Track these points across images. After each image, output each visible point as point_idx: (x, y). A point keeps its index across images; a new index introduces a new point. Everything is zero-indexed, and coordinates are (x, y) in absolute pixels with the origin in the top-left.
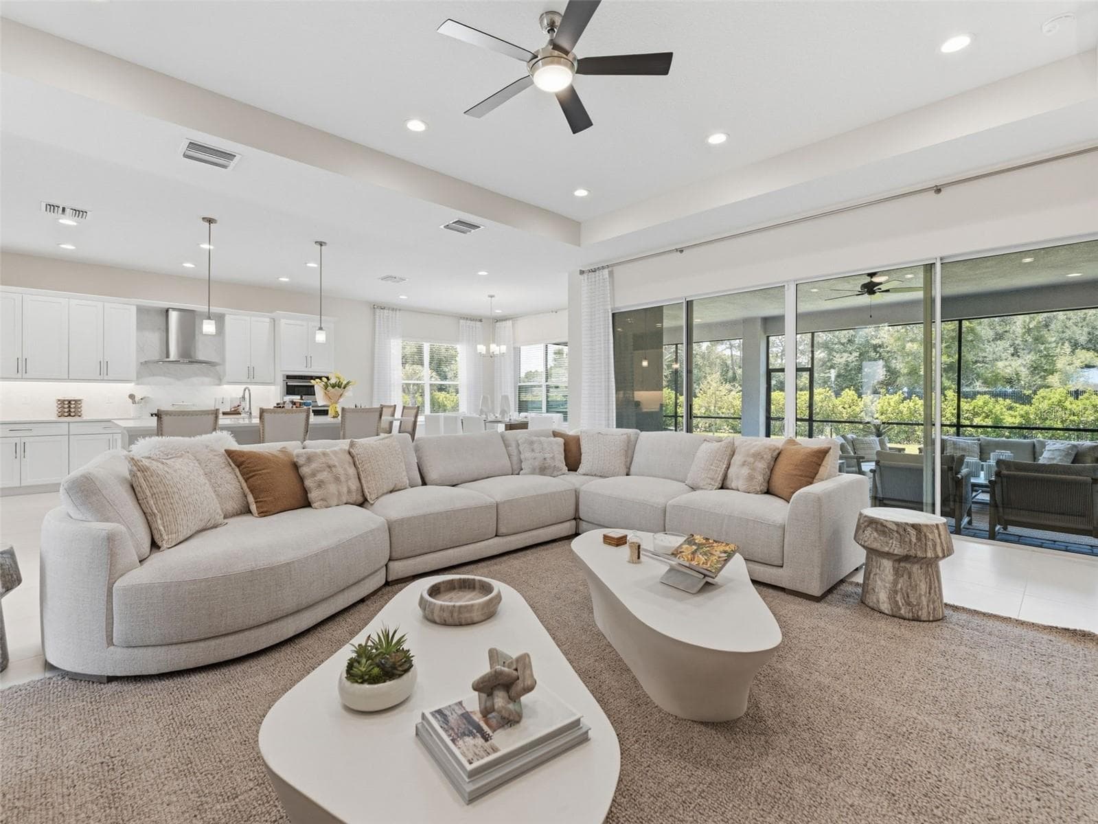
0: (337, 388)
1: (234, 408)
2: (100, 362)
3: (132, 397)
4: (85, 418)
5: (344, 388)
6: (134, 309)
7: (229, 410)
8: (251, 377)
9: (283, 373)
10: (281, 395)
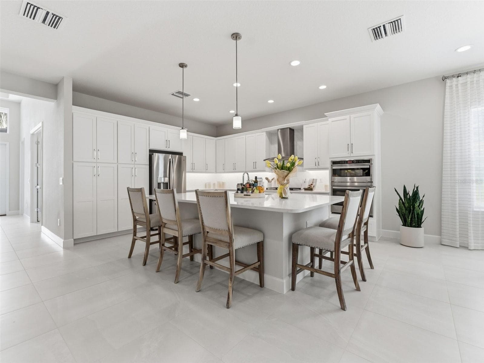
2: (254, 162)
3: (267, 179)
6: (265, 134)
8: (318, 165)
9: (331, 160)
10: (330, 177)
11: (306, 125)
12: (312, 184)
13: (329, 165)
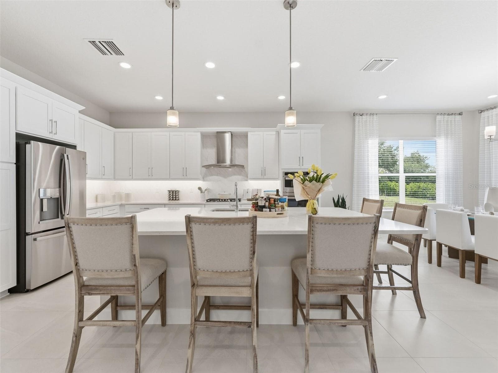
0: (314, 182)
1: (254, 196)
2: (183, 168)
3: (200, 189)
4: (180, 202)
5: (323, 182)
6: (199, 135)
7: (251, 198)
8: (264, 175)
9: (283, 171)
10: (282, 187)
11: (252, 133)
12: (256, 195)
13: (281, 175)
